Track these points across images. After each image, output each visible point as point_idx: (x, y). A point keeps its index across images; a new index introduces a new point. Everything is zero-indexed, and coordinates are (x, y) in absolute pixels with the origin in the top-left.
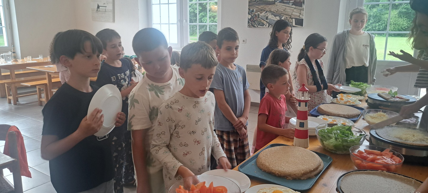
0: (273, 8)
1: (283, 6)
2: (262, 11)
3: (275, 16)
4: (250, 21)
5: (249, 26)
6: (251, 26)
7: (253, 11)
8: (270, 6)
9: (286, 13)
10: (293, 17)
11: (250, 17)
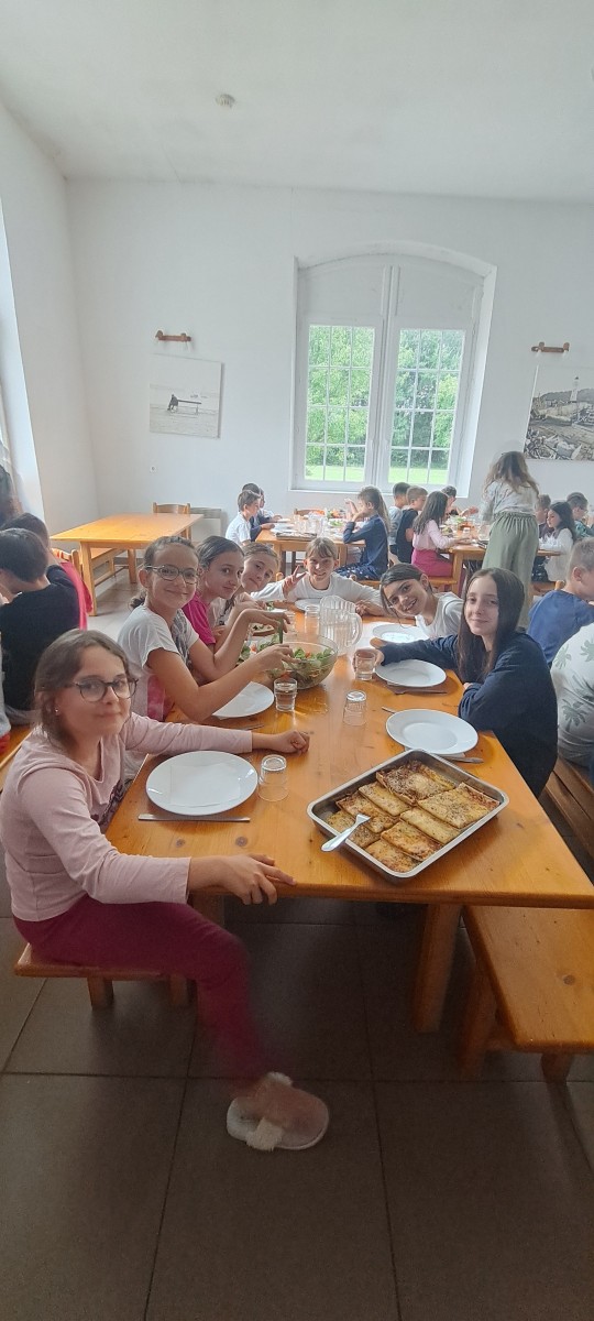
1: (583, 430)
3: (568, 444)
7: (534, 434)
8: (563, 428)
11: (529, 441)
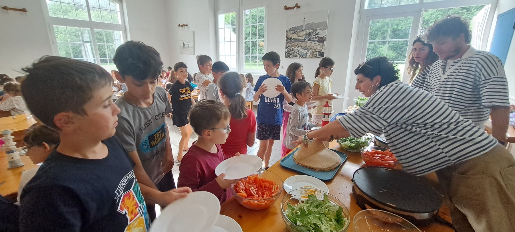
0: (303, 44)
1: (310, 43)
2: (295, 46)
3: (304, 50)
4: (287, 53)
5: (286, 57)
7: (289, 46)
8: (301, 43)
9: (312, 48)
10: (317, 50)
11: (287, 50)
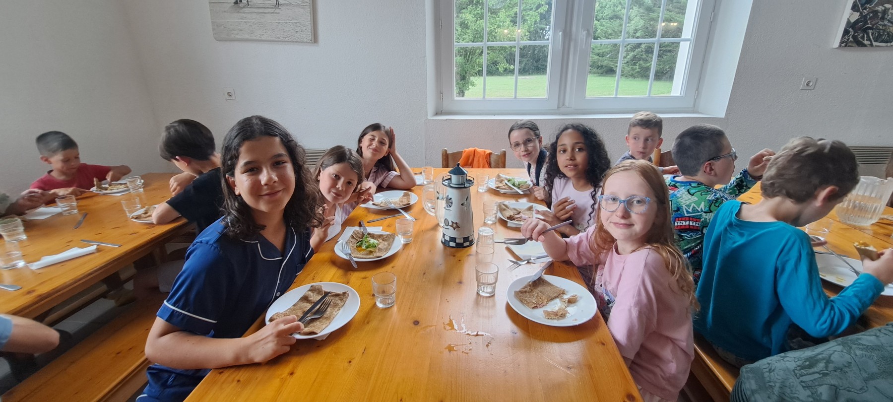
4: (851, 30)
5: (845, 43)
6: (850, 44)
11: (856, 16)
